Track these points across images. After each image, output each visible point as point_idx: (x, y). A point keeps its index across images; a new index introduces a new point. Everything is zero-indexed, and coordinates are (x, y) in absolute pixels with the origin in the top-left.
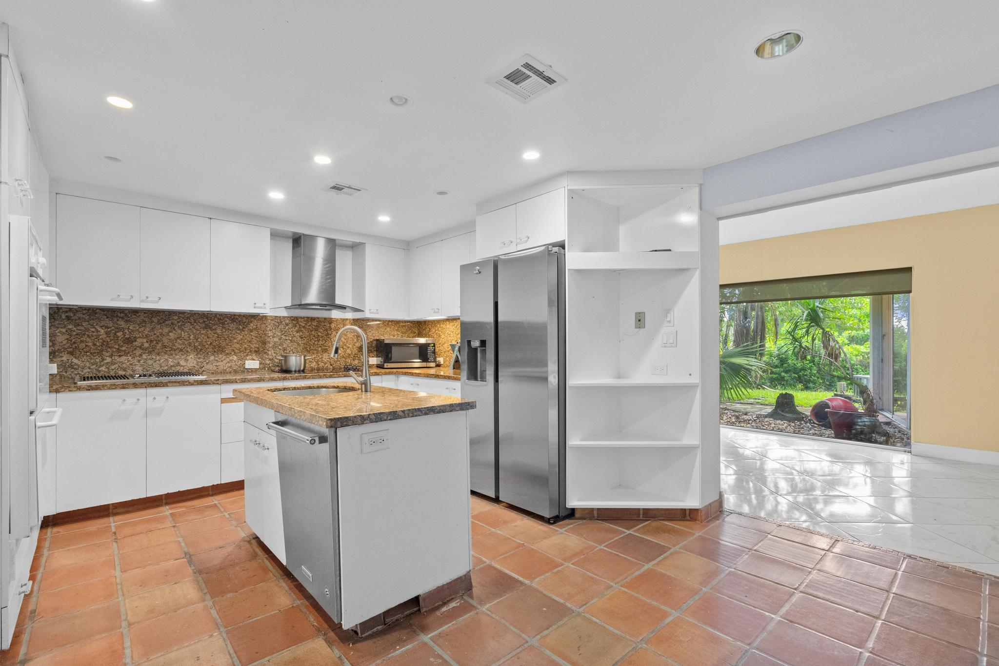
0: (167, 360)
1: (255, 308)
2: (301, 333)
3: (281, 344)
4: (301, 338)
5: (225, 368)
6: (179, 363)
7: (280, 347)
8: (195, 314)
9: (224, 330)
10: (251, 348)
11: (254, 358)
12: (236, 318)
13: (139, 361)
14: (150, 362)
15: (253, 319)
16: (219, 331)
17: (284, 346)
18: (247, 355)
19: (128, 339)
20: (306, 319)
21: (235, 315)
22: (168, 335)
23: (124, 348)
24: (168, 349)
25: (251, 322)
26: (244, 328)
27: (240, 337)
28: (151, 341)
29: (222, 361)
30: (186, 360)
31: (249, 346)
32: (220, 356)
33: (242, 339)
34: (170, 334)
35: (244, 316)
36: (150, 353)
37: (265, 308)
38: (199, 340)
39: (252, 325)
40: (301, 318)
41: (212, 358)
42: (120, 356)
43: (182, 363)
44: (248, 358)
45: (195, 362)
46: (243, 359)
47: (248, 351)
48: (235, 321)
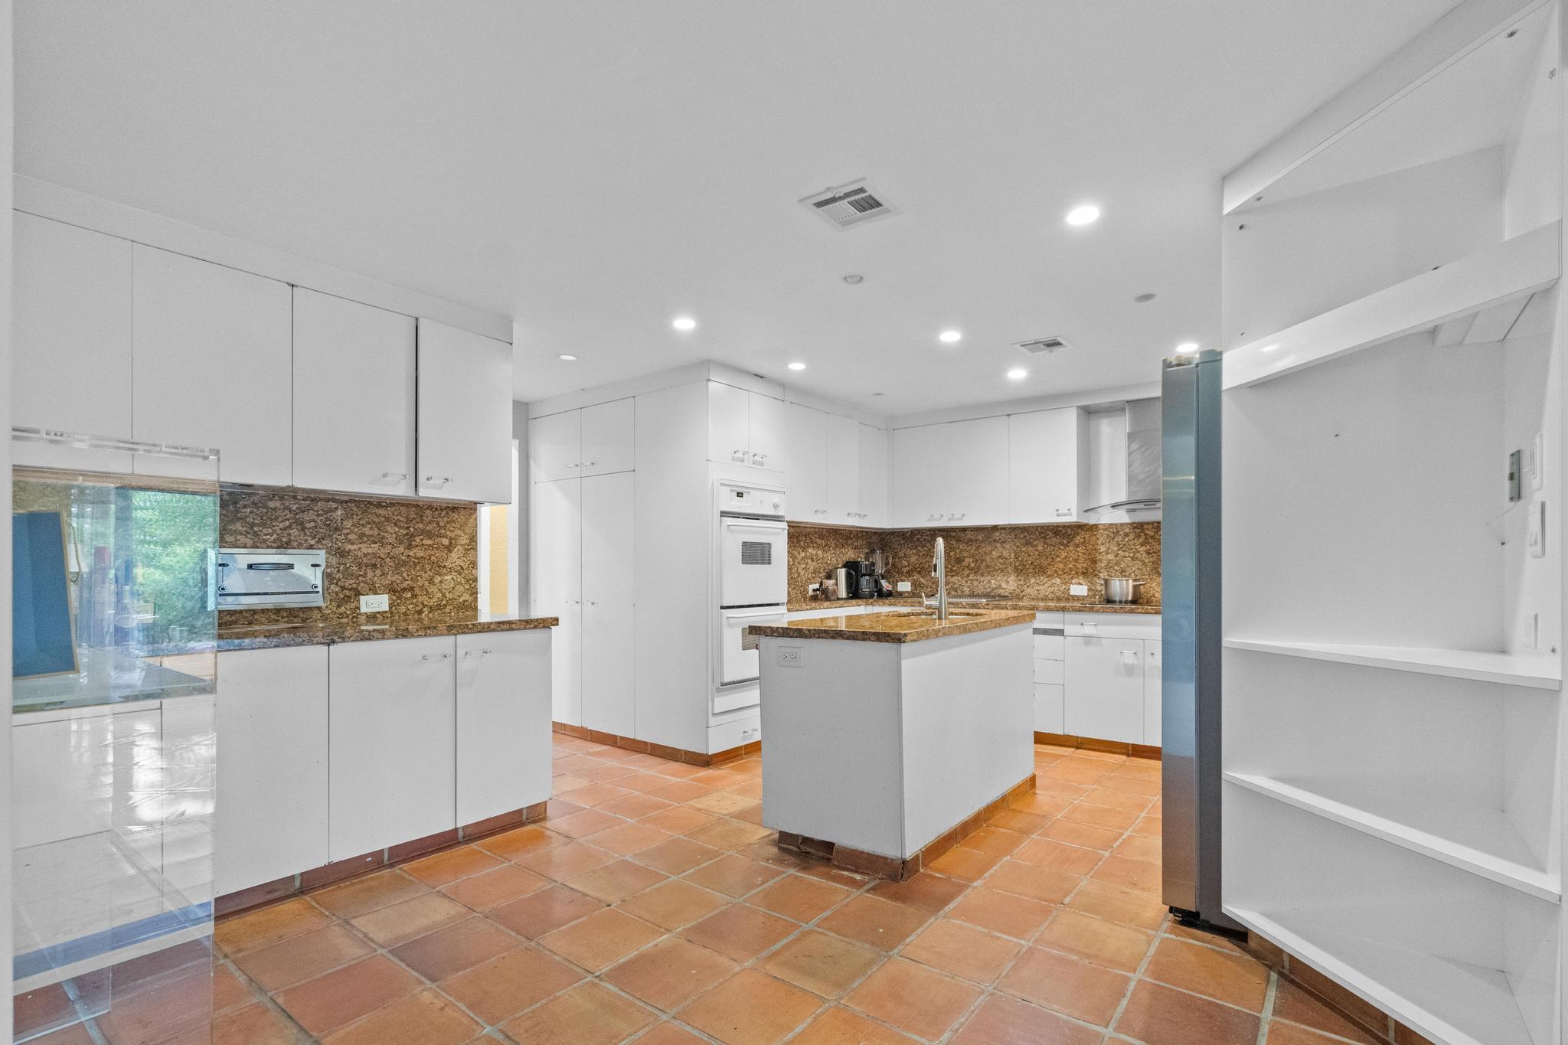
0: (989, 581)
1: (1058, 515)
2: (1148, 547)
3: (1118, 564)
4: (1149, 554)
5: (1047, 594)
6: (1000, 585)
7: (1116, 568)
8: (1016, 528)
9: (1046, 546)
10: (1077, 568)
11: (1082, 581)
12: (1060, 531)
13: (967, 582)
14: (976, 583)
15: (1080, 530)
16: (1040, 548)
17: (1122, 566)
18: (1072, 578)
19: (958, 558)
20: (1156, 525)
21: (1058, 526)
22: (991, 553)
23: (955, 568)
24: (991, 570)
25: (1078, 534)
26: (1068, 542)
27: (1063, 555)
28: (977, 561)
29: (1043, 584)
30: (1007, 582)
31: (1075, 566)
32: (1042, 578)
33: (1066, 557)
34: (993, 552)
35: (1069, 527)
36: (975, 573)
37: (1071, 515)
38: (1020, 559)
39: (1078, 538)
40: (1148, 523)
41: (1033, 580)
42: (952, 576)
43: (1004, 585)
44: (1073, 581)
45: (1016, 584)
46: (1068, 583)
47: (1073, 572)
48: (1058, 535)
